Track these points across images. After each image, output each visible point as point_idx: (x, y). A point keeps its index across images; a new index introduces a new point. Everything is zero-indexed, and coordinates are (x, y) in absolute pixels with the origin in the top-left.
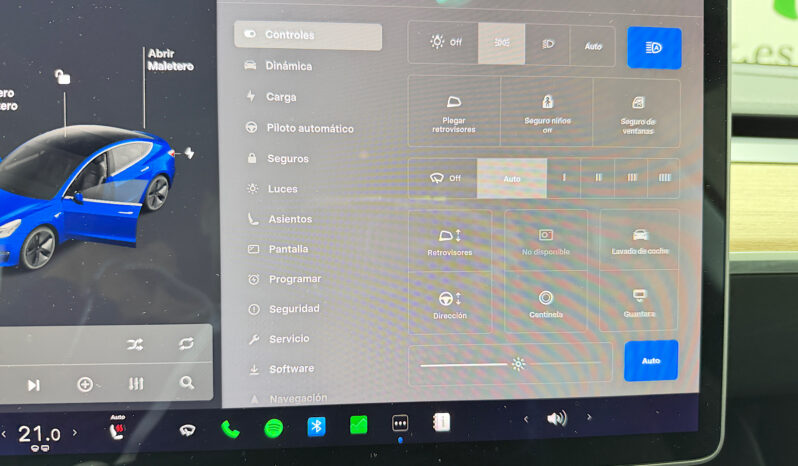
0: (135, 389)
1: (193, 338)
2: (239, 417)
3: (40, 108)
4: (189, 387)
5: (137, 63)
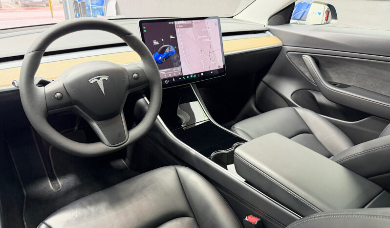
0: (175, 75)
1: (179, 68)
2: (185, 76)
3: (161, 43)
4: (180, 74)
5: (169, 37)
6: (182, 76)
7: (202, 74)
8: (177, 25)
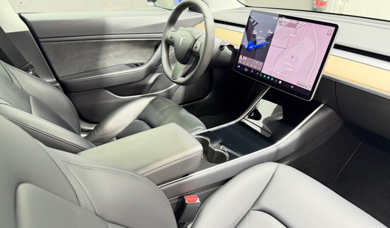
1: (261, 64)
6: (260, 72)
7: (280, 82)
8: (280, 21)
